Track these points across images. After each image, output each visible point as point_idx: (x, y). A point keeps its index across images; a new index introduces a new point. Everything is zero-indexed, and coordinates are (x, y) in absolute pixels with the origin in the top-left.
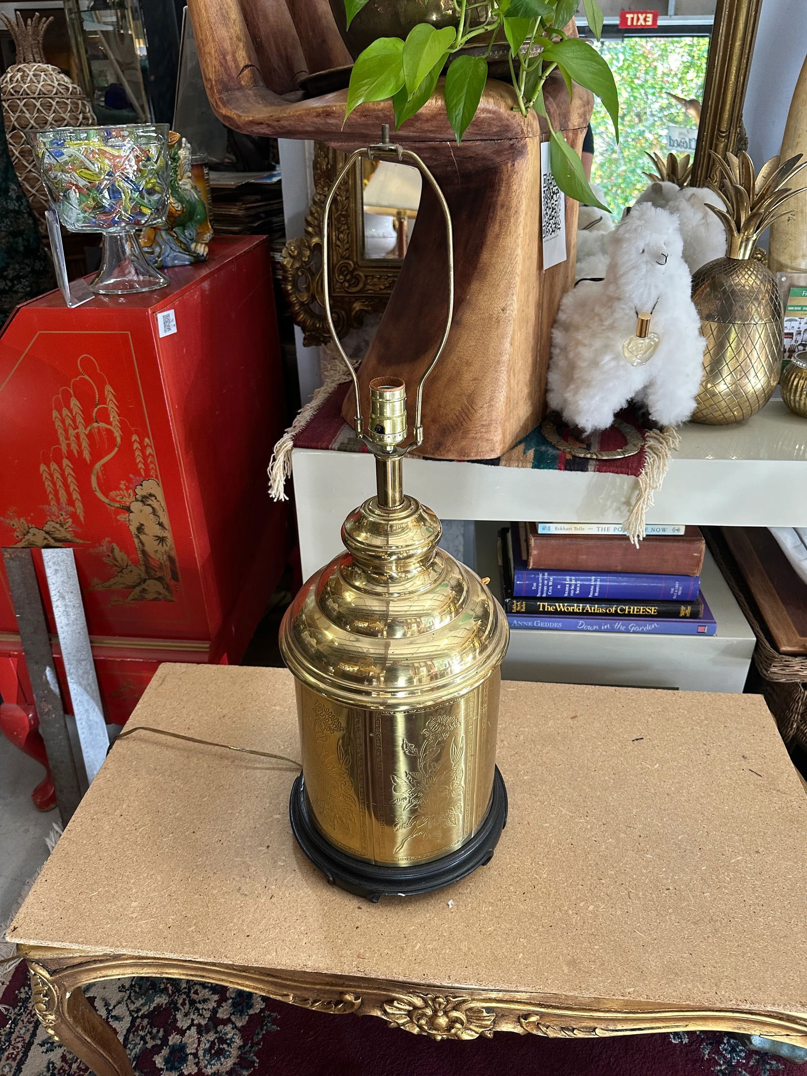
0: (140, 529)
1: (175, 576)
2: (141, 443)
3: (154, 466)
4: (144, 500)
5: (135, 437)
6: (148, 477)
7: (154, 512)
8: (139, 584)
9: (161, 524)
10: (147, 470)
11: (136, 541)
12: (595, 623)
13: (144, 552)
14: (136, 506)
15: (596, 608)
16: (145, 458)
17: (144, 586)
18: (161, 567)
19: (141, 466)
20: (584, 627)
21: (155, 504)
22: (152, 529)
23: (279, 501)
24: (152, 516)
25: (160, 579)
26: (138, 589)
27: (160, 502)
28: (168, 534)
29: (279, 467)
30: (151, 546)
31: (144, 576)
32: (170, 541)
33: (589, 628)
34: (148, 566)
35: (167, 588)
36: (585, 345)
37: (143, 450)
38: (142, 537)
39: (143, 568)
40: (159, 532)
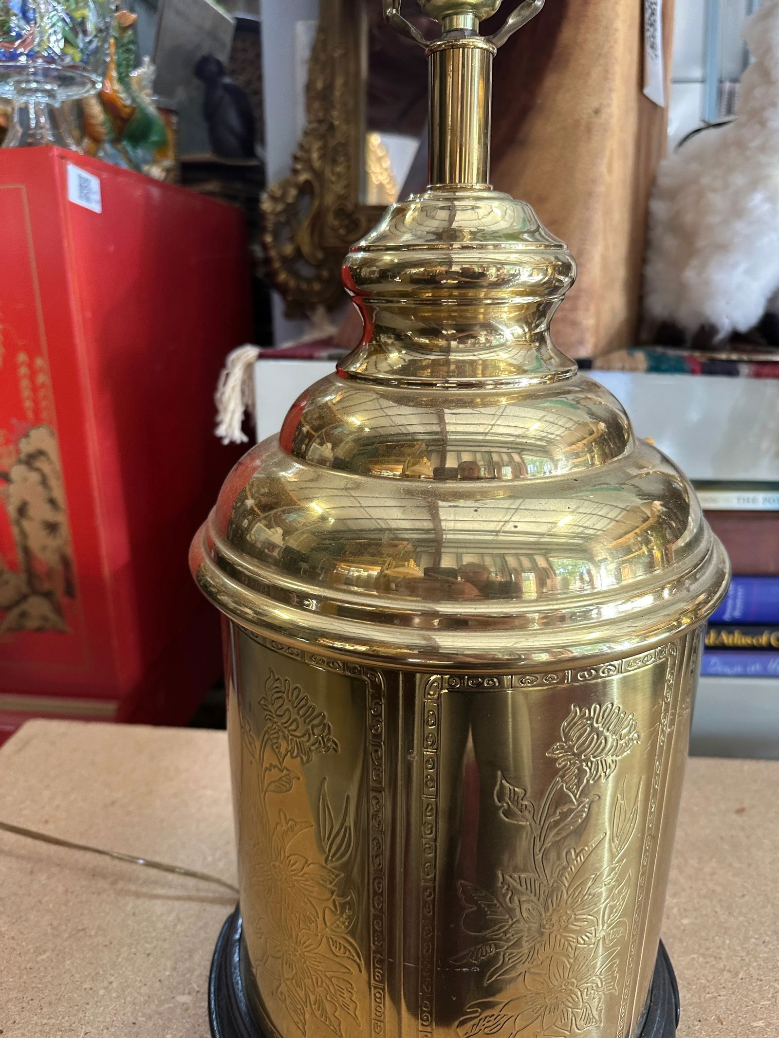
0: (22, 510)
1: (69, 591)
2: (31, 366)
3: (48, 404)
4: (30, 460)
5: (22, 357)
6: (37, 422)
7: (44, 482)
8: (17, 603)
9: (52, 502)
10: (37, 411)
11: (15, 530)
12: (738, 661)
13: (27, 551)
14: (18, 472)
15: (737, 638)
16: (35, 389)
17: (24, 606)
18: (50, 574)
19: (28, 404)
20: (719, 669)
21: (46, 468)
22: (40, 511)
23: (232, 443)
24: (40, 488)
25: (48, 595)
26: (15, 612)
27: (52, 466)
28: (62, 518)
29: (233, 388)
30: (38, 539)
31: (25, 589)
32: (65, 530)
33: (728, 670)
34: (31, 574)
35: (58, 609)
36: (714, 190)
37: (32, 376)
38: (25, 524)
39: (23, 576)
40: (50, 515)
